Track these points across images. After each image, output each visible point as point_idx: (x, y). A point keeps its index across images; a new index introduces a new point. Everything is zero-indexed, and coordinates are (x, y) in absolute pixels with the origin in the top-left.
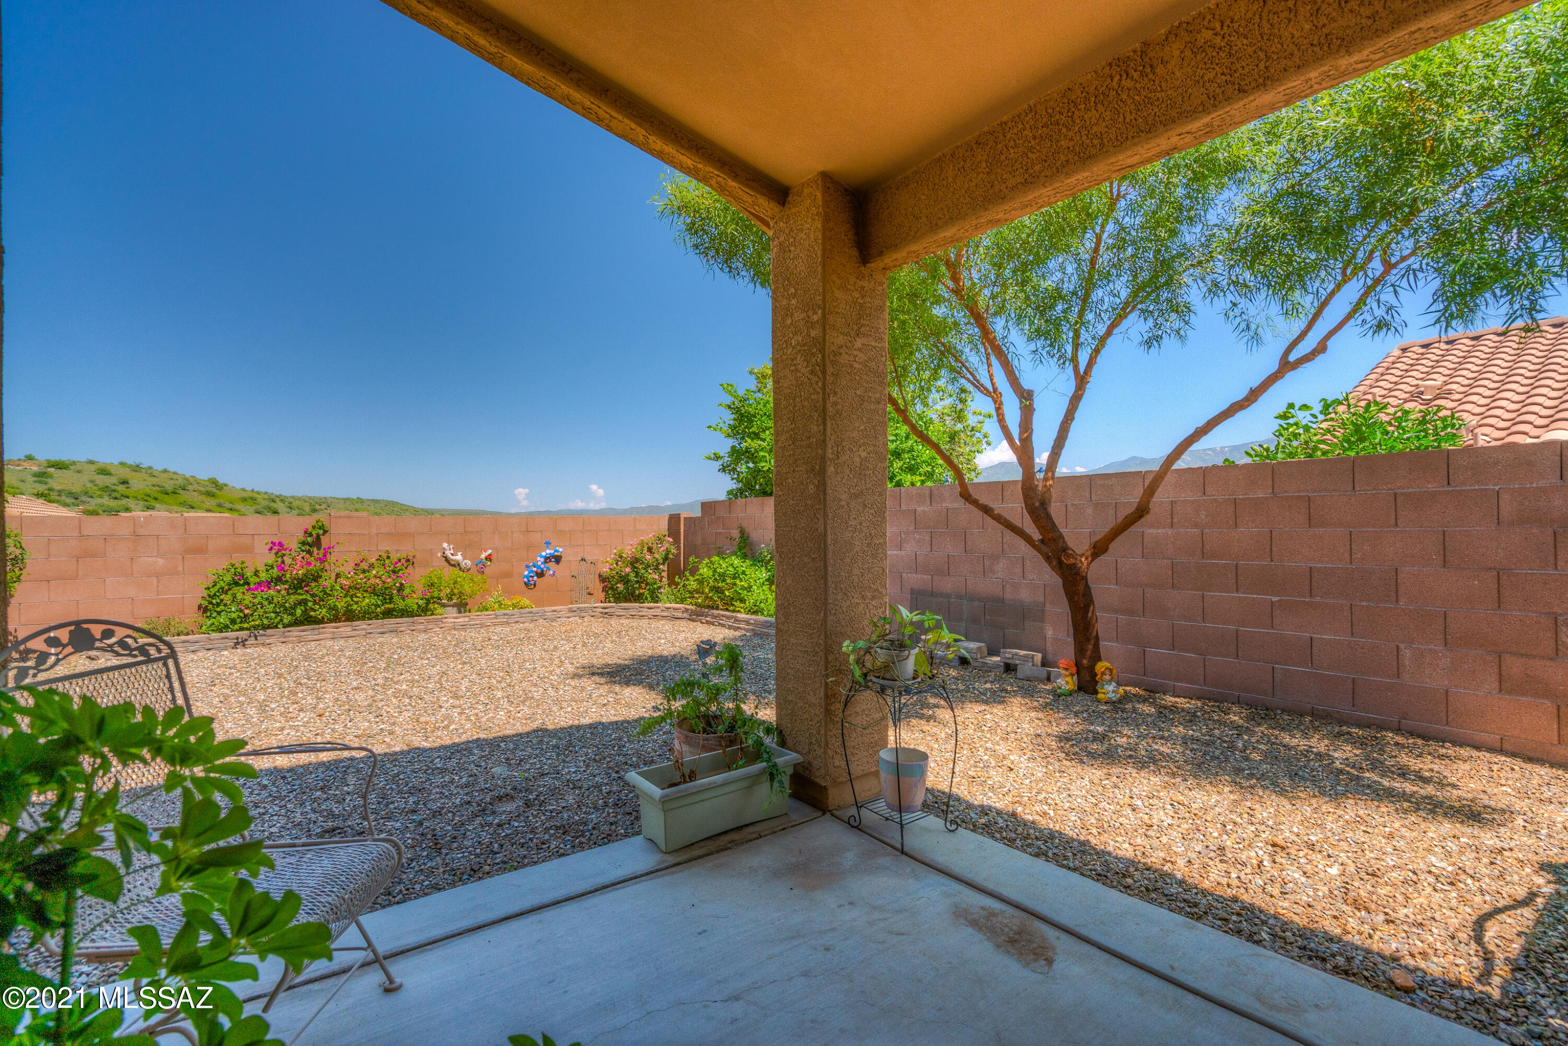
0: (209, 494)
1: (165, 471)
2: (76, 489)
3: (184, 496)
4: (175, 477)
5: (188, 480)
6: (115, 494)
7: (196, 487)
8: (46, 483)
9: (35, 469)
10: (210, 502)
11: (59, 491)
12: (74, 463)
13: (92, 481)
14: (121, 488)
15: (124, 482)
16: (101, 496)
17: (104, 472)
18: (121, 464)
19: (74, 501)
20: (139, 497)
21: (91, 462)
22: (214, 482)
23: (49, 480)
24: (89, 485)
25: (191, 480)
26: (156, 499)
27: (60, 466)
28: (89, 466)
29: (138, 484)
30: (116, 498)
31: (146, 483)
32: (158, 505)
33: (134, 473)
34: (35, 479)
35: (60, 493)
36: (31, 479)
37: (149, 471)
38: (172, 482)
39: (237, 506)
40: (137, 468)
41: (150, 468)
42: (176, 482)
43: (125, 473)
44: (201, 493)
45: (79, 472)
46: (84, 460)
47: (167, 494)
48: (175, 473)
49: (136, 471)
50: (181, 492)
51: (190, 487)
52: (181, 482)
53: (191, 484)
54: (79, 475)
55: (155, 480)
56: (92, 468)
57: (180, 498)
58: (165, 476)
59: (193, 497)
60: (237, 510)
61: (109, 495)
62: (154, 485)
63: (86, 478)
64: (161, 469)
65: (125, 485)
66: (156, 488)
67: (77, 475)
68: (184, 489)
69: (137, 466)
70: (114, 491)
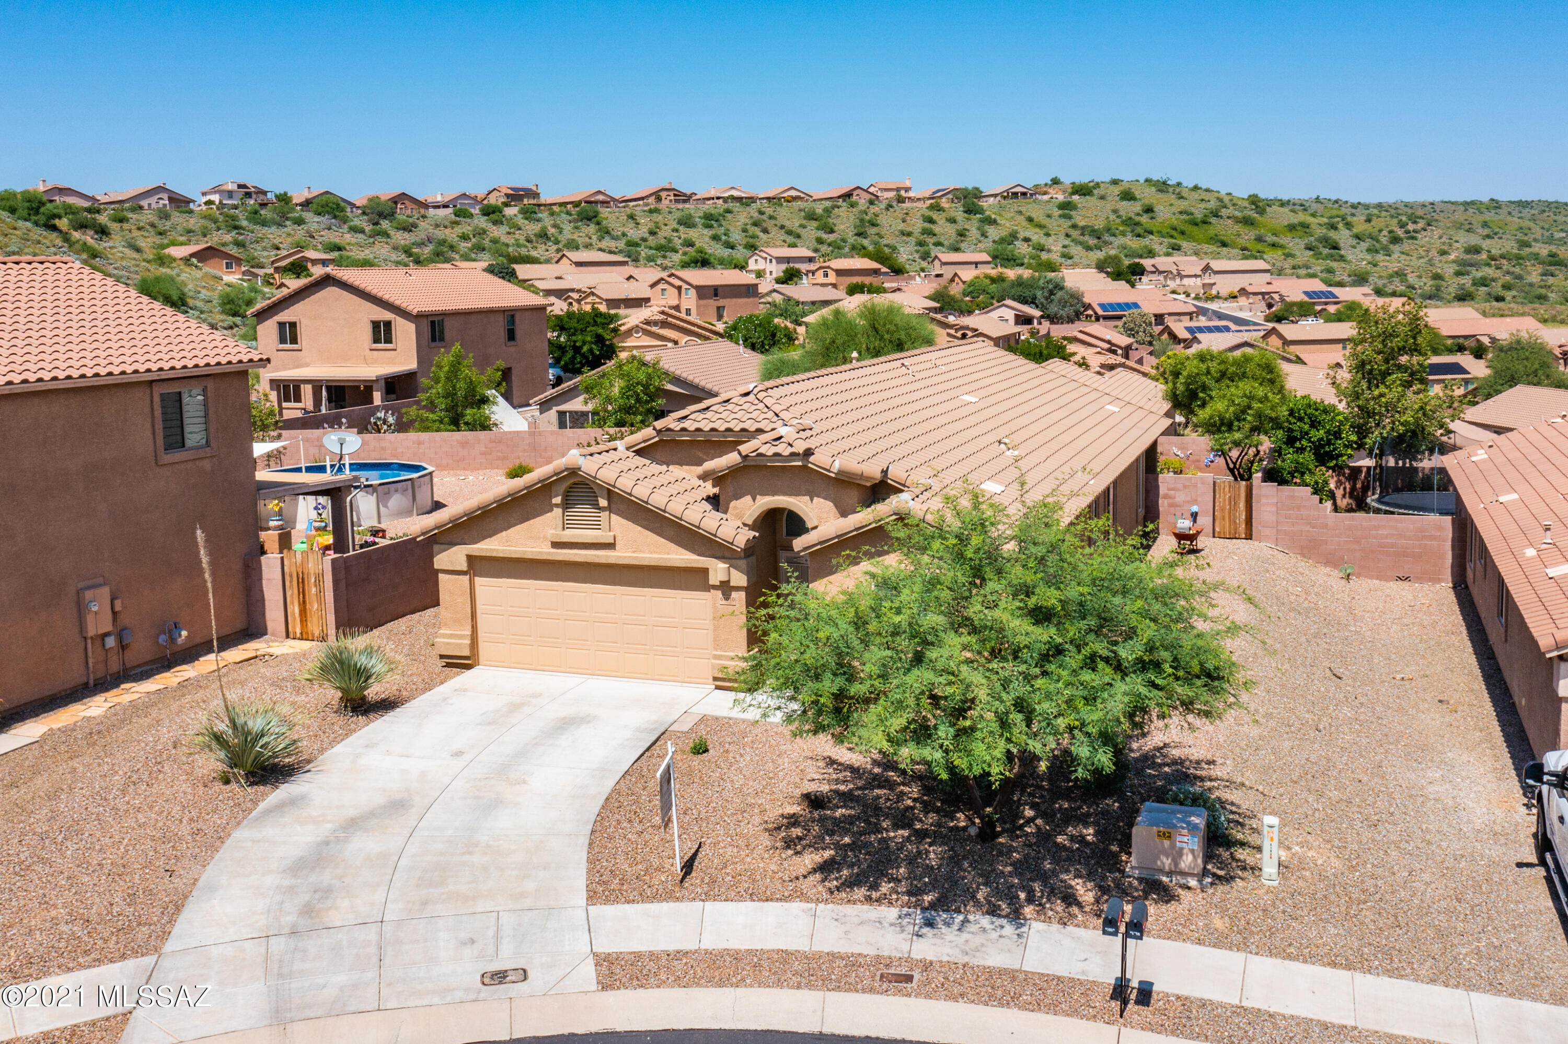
0: (1248, 222)
1: (1196, 188)
2: (1099, 224)
3: (1220, 227)
4: (1207, 197)
5: (1220, 200)
6: (1139, 230)
7: (1230, 211)
8: (1070, 218)
9: (1061, 197)
10: (1247, 236)
11: (1083, 228)
12: (1097, 185)
13: (1115, 211)
14: (1144, 219)
15: (1149, 210)
16: (1123, 234)
17: (1128, 196)
18: (1146, 180)
19: (1096, 241)
20: (1164, 231)
21: (1115, 182)
22: (1254, 201)
23: (1073, 213)
24: (1112, 217)
25: (1226, 199)
26: (1183, 233)
27: (1083, 190)
28: (1112, 187)
29: (1166, 212)
30: (1139, 236)
31: (1174, 209)
32: (1184, 244)
33: (1161, 195)
34: (1060, 212)
35: (1084, 230)
36: (1057, 212)
37: (1178, 190)
38: (1203, 205)
39: (1282, 241)
40: (1162, 186)
41: (1179, 184)
42: (1209, 205)
43: (1149, 195)
44: (1237, 220)
45: (1102, 198)
46: (1107, 179)
47: (1196, 224)
48: (1207, 190)
49: (1162, 191)
50: (1213, 220)
51: (1224, 212)
52: (1213, 204)
53: (1225, 207)
54: (1103, 202)
55: (1182, 205)
56: (1117, 190)
57: (1212, 231)
58: (1196, 195)
59: (1225, 227)
60: (1282, 247)
61: (1132, 231)
62: (1181, 213)
63: (1109, 207)
64: (1191, 186)
65: (1150, 215)
66: (1185, 217)
67: (1101, 203)
68: (1216, 216)
69: (1164, 183)
70: (1137, 224)
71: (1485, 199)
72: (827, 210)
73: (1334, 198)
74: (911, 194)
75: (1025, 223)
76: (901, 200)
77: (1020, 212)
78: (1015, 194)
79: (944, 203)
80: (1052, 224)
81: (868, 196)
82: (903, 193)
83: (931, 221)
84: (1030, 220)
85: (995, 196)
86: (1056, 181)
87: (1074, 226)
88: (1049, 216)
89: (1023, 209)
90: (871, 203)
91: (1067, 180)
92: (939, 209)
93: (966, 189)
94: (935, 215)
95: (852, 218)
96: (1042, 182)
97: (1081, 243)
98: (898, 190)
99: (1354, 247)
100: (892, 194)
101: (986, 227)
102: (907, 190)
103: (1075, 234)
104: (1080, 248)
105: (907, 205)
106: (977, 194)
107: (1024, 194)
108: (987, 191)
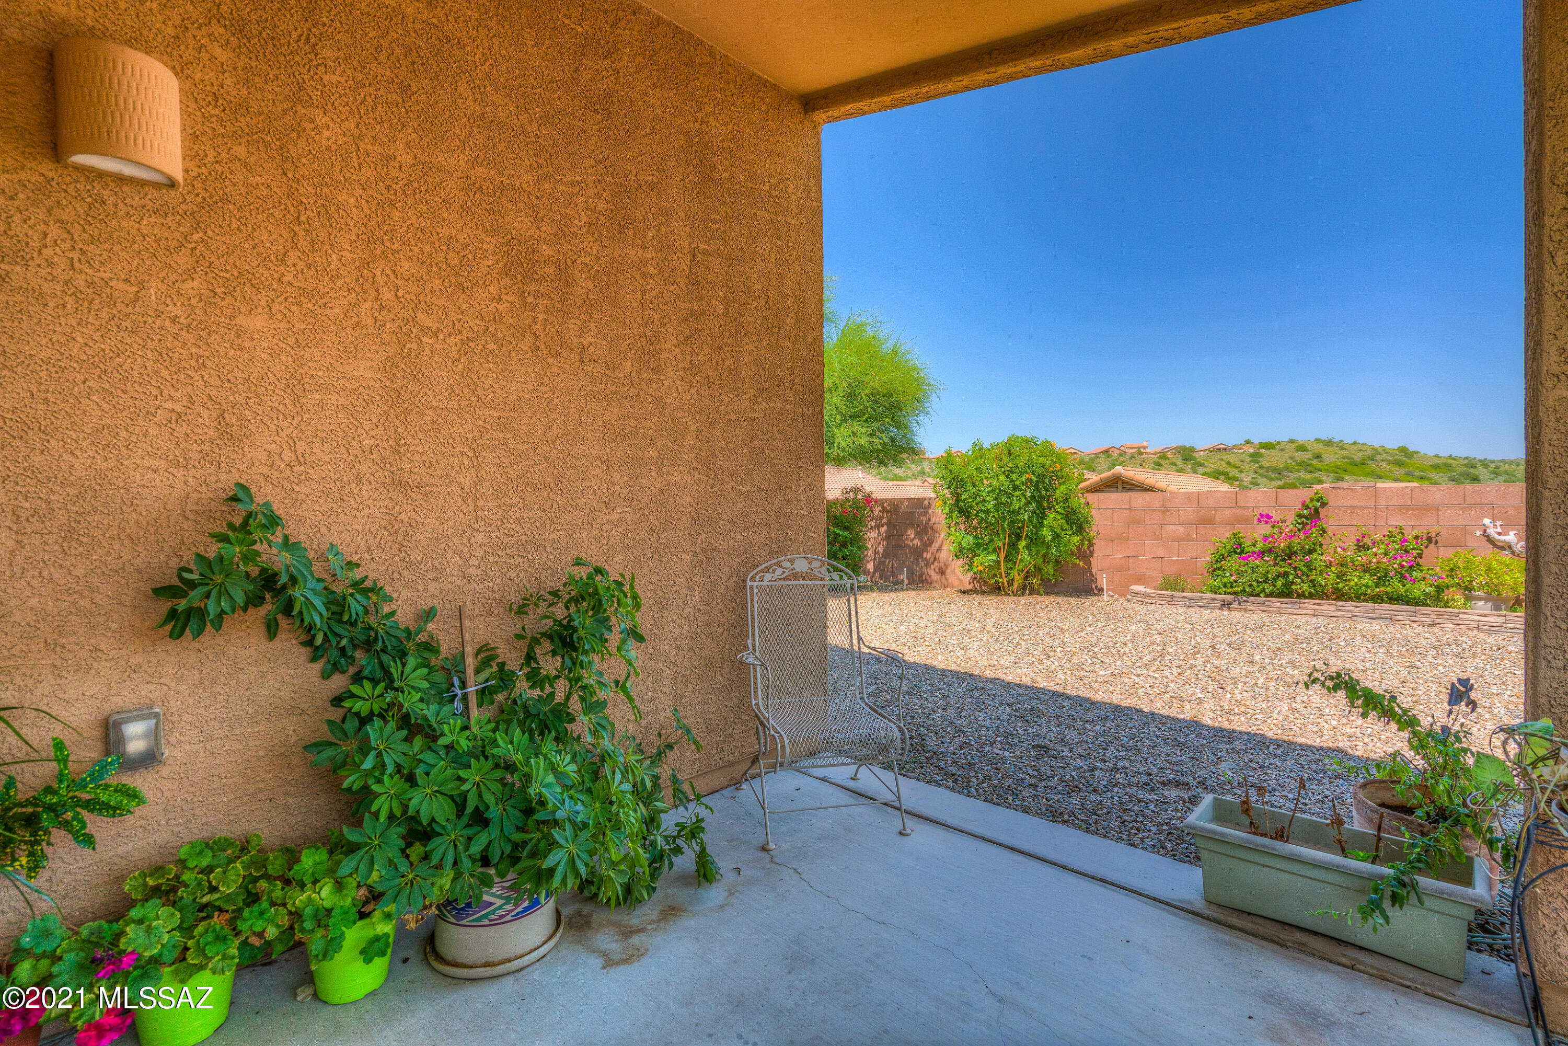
0: (1398, 463)
1: (1355, 443)
2: (1280, 465)
3: (1372, 466)
4: (1364, 448)
5: (1375, 450)
6: (1310, 468)
7: (1384, 456)
8: (1258, 462)
9: (1251, 450)
10: (1399, 472)
12: (1279, 443)
13: (1291, 458)
14: (1315, 462)
15: (1318, 457)
16: (1298, 471)
17: (1302, 448)
18: (1316, 440)
19: (1277, 476)
20: (1330, 469)
21: (1292, 441)
22: (1403, 450)
23: (1261, 459)
24: (1289, 461)
25: (1380, 450)
26: (1345, 470)
27: (1268, 446)
28: (1290, 444)
29: (1330, 457)
30: (1311, 472)
31: (1337, 456)
32: (1347, 477)
33: (1327, 448)
34: (1251, 459)
35: (1268, 469)
36: (1248, 459)
37: (1340, 445)
38: (1361, 453)
39: (1429, 475)
40: (1329, 443)
41: (1341, 441)
42: (1366, 453)
43: (1319, 448)
44: (1389, 462)
45: (1282, 450)
46: (1286, 439)
47: (1356, 465)
48: (1364, 444)
49: (1328, 445)
50: (1370, 462)
51: (1379, 457)
52: (1369, 452)
53: (1380, 454)
54: (1282, 453)
55: (1345, 453)
56: (1293, 446)
57: (1368, 469)
58: (1355, 448)
59: (1381, 467)
60: (1428, 479)
61: (1305, 469)
62: (1344, 458)
63: (1287, 455)
64: (1351, 442)
65: (1319, 459)
66: (1346, 460)
67: (1280, 454)
68: (1372, 460)
69: (1330, 441)
70: (1310, 465)
72: (1091, 459)
73: (1464, 456)
74: (1147, 450)
75: (1225, 466)
76: (1140, 453)
77: (1222, 460)
79: (1169, 455)
80: (1245, 466)
81: (1118, 452)
82: (1142, 450)
83: (1159, 465)
84: (1229, 463)
85: (1205, 450)
86: (1248, 442)
87: (1261, 467)
88: (1242, 461)
89: (1224, 458)
90: (1121, 455)
91: (1256, 441)
92: (1166, 458)
93: (1184, 447)
94: (1162, 462)
95: (1107, 463)
96: (1238, 443)
97: (1266, 477)
98: (1139, 448)
99: (1493, 479)
100: (1134, 450)
102: (1145, 448)
103: (1261, 471)
104: (1265, 479)
105: (1145, 456)
106: (1192, 450)
107: (1225, 449)
108: (1198, 447)
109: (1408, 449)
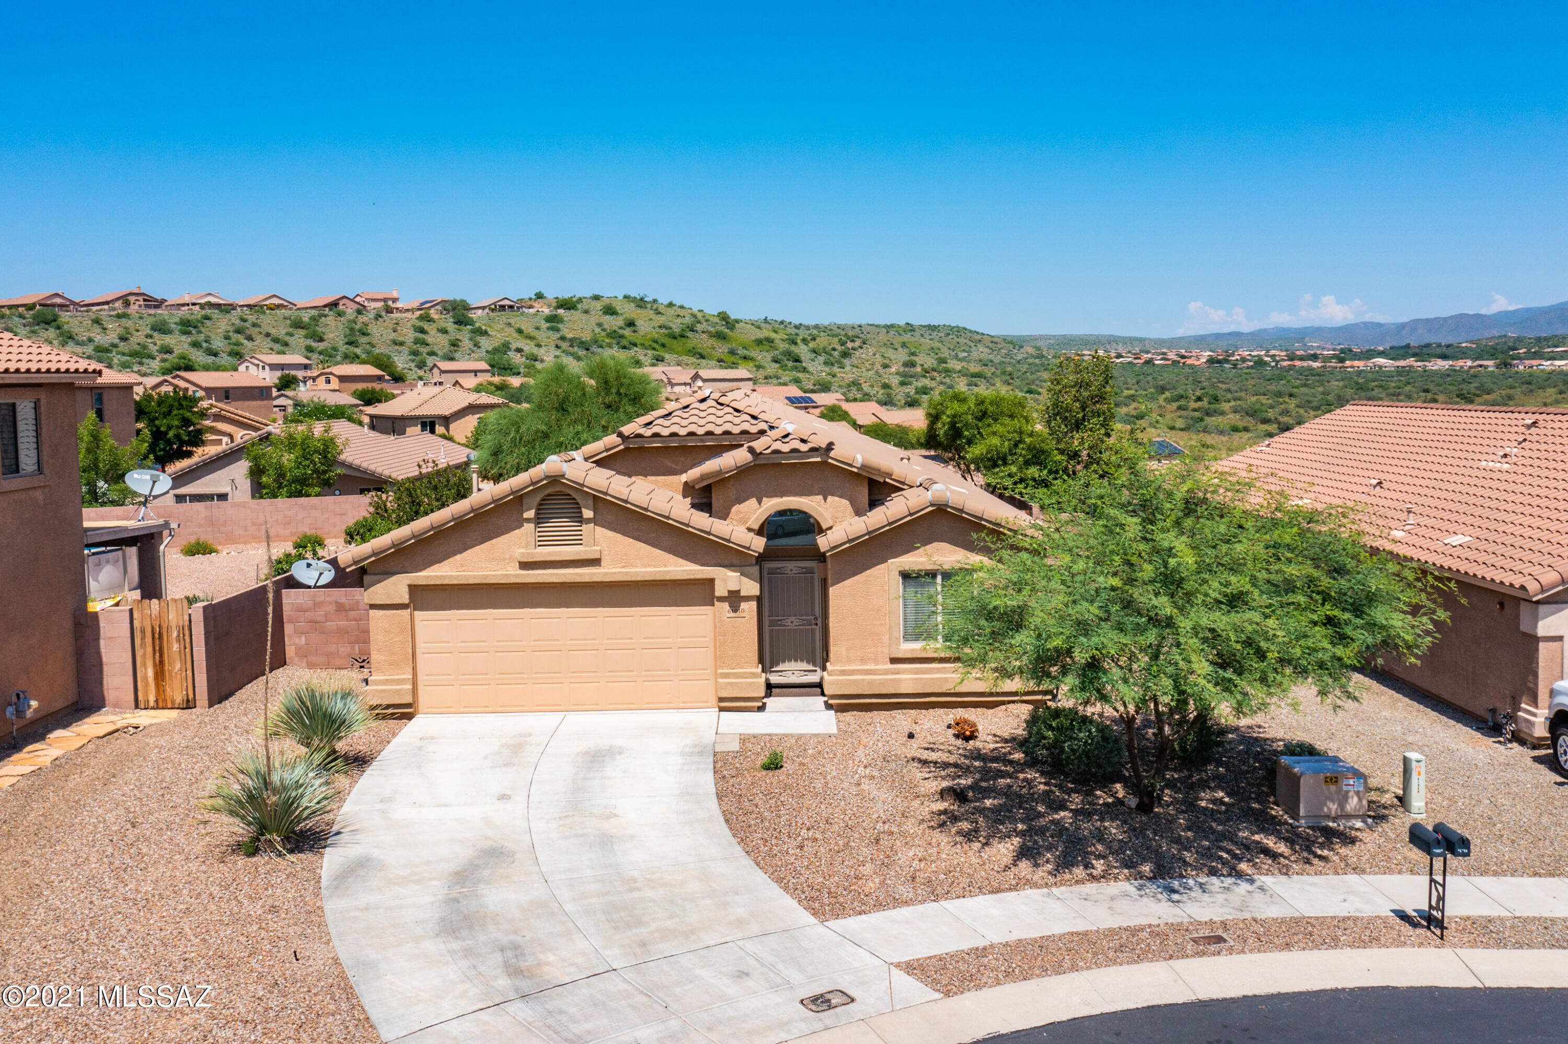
0: (720, 336)
1: (671, 305)
2: (587, 336)
3: (693, 340)
4: (682, 313)
5: (694, 316)
6: (624, 342)
7: (705, 326)
8: (558, 330)
9: (547, 311)
10: (722, 349)
11: (571, 340)
12: (580, 300)
13: (599, 325)
14: (627, 332)
15: (631, 324)
16: (610, 346)
17: (609, 310)
18: (625, 297)
19: (585, 352)
20: (647, 344)
21: (596, 298)
22: (724, 317)
23: (560, 326)
24: (597, 330)
25: (699, 315)
26: (663, 346)
27: (568, 305)
28: (594, 303)
29: (647, 326)
30: (624, 347)
31: (653, 324)
32: (667, 356)
33: (640, 311)
34: (548, 325)
35: (572, 341)
36: (545, 325)
37: (655, 307)
38: (679, 321)
39: (752, 353)
40: (641, 303)
41: (655, 301)
42: (684, 321)
43: (629, 311)
44: (711, 335)
45: (586, 312)
46: (589, 295)
47: (675, 338)
48: (682, 307)
49: (641, 307)
50: (690, 334)
51: (699, 327)
52: (688, 320)
53: (699, 322)
54: (587, 317)
55: (661, 320)
56: (598, 305)
57: (690, 344)
58: (671, 312)
59: (702, 341)
60: (752, 359)
61: (618, 343)
62: (660, 327)
63: (594, 321)
64: (666, 303)
65: (632, 328)
66: (664, 331)
67: (584, 317)
68: (692, 330)
69: (642, 299)
70: (622, 336)
71: (902, 323)
72: (313, 318)
73: (779, 320)
74: (399, 305)
75: (515, 335)
76: (389, 310)
77: (509, 324)
78: (503, 307)
79: (434, 314)
80: (542, 336)
81: (356, 306)
82: (390, 303)
83: (422, 331)
84: (520, 331)
85: (483, 308)
86: (540, 296)
87: (563, 338)
88: (537, 328)
89: (512, 321)
90: (359, 312)
91: (550, 295)
92: (430, 320)
93: (455, 301)
94: (426, 326)
95: (341, 327)
96: (526, 297)
97: (572, 354)
98: (385, 300)
99: (813, 360)
100: (380, 305)
101: (478, 338)
102: (395, 300)
103: (565, 345)
104: (571, 358)
105: (396, 315)
106: (466, 307)
107: (511, 307)
108: (474, 303)
109: (729, 317)
